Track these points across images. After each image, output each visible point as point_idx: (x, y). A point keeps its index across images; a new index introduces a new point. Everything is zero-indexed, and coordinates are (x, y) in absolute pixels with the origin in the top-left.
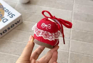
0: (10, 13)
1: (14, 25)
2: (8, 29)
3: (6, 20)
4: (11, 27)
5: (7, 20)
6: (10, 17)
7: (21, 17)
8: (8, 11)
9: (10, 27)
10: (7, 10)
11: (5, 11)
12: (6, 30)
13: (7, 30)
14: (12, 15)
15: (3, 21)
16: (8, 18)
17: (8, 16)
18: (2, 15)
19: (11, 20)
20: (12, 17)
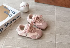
1: (16, 18)
5: (12, 15)
6: (13, 13)
7: (20, 13)
8: (12, 10)
10: (11, 10)
11: (10, 10)
14: (14, 12)
15: (9, 16)
16: (12, 14)
19: (14, 15)
20: (15, 13)
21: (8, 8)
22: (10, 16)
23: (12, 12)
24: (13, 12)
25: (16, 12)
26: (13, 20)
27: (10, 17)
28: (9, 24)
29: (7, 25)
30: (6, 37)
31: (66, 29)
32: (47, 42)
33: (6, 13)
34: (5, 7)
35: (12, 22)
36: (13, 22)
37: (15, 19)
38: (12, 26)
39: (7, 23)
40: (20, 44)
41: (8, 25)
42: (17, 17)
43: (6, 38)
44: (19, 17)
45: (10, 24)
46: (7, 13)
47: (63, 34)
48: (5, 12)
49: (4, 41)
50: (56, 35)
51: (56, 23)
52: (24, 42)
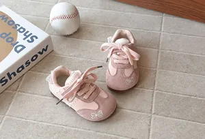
0: (27, 34)
1: (36, 56)
2: (26, 63)
3: (21, 48)
4: (32, 60)
5: (24, 47)
6: (28, 41)
7: (49, 39)
8: (24, 30)
9: (30, 61)
10: (22, 28)
11: (19, 30)
12: (22, 67)
13: (25, 66)
14: (32, 38)
15: (16, 50)
16: (25, 43)
17: (24, 39)
18: (13, 39)
19: (30, 47)
20: (33, 41)
21: (14, 22)
22: (19, 49)
23: (25, 35)
24: (27, 37)
25: (37, 38)
26: (28, 63)
27: (18, 52)
28: (15, 75)
29: (7, 78)
31: (188, 98)
33: (7, 40)
34: (4, 17)
36: (26, 69)
37: (34, 58)
39: (8, 74)
41: (10, 78)
42: (41, 53)
43: (4, 119)
44: (46, 50)
46: (10, 40)
47: (175, 114)
48: (4, 36)
50: (152, 119)
51: (157, 77)
52: (55, 137)
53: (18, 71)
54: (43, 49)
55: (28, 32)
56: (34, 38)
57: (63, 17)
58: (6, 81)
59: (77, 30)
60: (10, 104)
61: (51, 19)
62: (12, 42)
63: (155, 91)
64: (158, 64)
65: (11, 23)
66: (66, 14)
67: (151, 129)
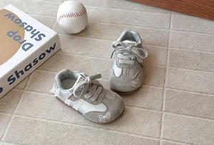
1: (44, 54)
2: (34, 62)
3: (29, 46)
4: (40, 58)
5: (31, 45)
6: (36, 39)
7: (56, 37)
8: (32, 28)
9: (38, 59)
10: (29, 26)
11: (26, 28)
12: (30, 65)
13: (32, 64)
14: (39, 36)
15: (23, 48)
16: (32, 41)
17: (32, 37)
19: (37, 45)
20: (40, 39)
21: (21, 21)
22: (26, 47)
23: (32, 33)
24: (35, 34)
25: (44, 36)
26: (36, 62)
27: (26, 50)
28: (23, 73)
29: (15, 76)
30: (13, 113)
31: (198, 95)
32: (133, 138)
33: (14, 39)
34: (11, 16)
35: (31, 67)
36: (34, 67)
37: (42, 56)
38: (31, 77)
39: (16, 72)
40: (51, 138)
41: (18, 77)
42: (48, 52)
43: (12, 118)
45: (26, 73)
46: (17, 38)
47: (186, 111)
48: (11, 34)
49: (5, 129)
50: (163, 116)
51: (167, 75)
52: (65, 135)
53: (26, 70)
54: (51, 48)
55: (35, 30)
56: (42, 36)
57: (71, 15)
58: (14, 79)
59: (85, 29)
60: (18, 102)
61: (58, 17)
62: (19, 40)
63: (166, 89)
64: (168, 62)
65: (18, 21)
66: (74, 12)
67: (163, 126)
